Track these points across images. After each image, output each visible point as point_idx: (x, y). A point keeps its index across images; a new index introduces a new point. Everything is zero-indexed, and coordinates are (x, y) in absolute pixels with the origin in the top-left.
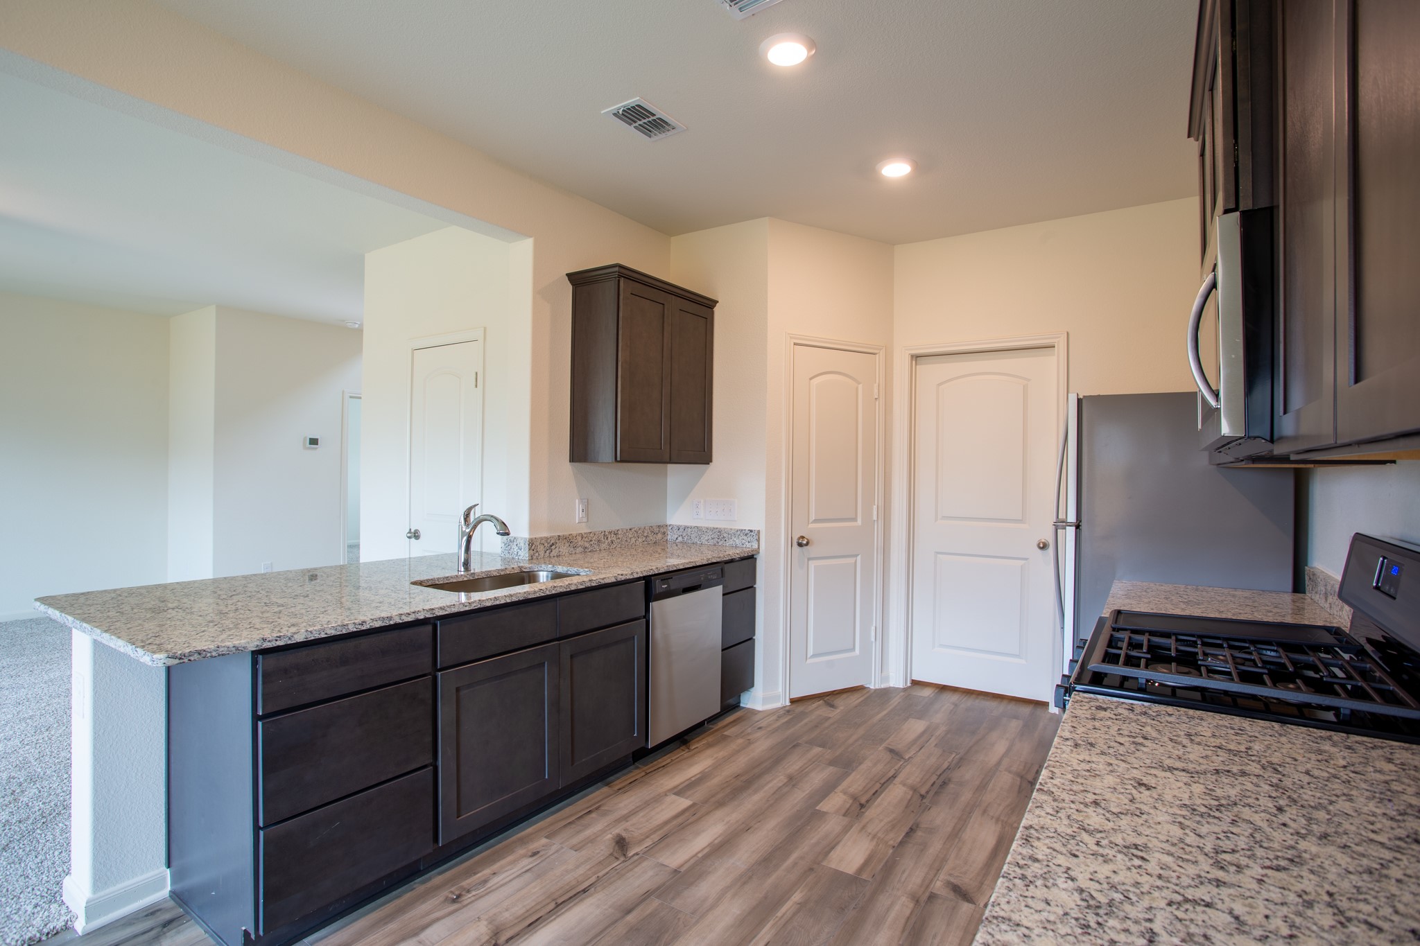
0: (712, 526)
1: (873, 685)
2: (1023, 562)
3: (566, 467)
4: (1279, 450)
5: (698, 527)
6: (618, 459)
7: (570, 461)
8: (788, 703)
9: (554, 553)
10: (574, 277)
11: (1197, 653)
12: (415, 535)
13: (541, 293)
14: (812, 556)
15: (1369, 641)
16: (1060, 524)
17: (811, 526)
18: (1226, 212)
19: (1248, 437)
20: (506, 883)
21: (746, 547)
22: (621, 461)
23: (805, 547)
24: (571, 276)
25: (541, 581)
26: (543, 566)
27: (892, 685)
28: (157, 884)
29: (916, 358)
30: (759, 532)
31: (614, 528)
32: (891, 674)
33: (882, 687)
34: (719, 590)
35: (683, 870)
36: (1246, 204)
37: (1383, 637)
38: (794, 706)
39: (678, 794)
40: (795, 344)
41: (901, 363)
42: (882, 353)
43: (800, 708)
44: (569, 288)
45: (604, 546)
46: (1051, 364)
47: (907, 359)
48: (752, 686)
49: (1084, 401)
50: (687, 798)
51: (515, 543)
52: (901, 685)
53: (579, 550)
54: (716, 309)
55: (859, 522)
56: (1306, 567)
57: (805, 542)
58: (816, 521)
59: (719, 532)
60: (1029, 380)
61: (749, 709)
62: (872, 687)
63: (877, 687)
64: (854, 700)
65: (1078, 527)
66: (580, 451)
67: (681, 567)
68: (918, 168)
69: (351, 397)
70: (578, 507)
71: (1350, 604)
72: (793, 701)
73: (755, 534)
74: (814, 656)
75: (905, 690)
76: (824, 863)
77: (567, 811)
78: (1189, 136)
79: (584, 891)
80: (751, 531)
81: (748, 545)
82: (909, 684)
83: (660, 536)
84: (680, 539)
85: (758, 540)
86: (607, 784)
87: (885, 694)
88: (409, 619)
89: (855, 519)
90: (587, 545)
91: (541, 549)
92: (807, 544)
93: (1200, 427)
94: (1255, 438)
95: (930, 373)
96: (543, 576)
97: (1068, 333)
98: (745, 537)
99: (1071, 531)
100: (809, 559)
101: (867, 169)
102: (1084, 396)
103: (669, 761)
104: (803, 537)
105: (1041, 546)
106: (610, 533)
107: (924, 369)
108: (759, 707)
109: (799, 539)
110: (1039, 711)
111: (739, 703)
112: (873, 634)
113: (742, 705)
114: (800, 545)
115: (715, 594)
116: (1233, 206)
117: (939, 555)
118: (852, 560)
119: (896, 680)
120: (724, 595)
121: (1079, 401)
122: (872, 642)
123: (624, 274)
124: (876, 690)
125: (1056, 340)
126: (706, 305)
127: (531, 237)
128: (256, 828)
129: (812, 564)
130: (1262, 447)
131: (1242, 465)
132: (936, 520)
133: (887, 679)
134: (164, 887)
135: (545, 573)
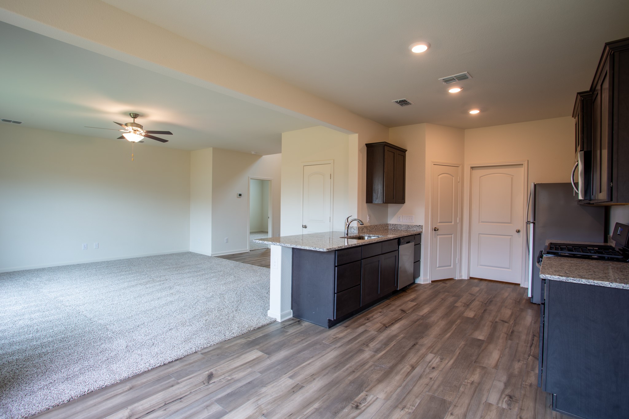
0: (405, 224)
1: (457, 278)
2: (511, 237)
3: (365, 204)
4: (591, 202)
5: (400, 225)
6: (384, 202)
7: (366, 203)
8: (431, 282)
9: (363, 232)
10: (367, 145)
11: (573, 250)
12: (305, 227)
13: (360, 151)
14: (438, 234)
15: (619, 249)
16: (528, 223)
17: (438, 224)
18: (581, 151)
19: (585, 200)
20: (378, 317)
21: (418, 230)
22: (385, 203)
23: (436, 231)
24: (366, 145)
25: (366, 239)
26: (365, 235)
27: (463, 279)
28: (289, 314)
29: (472, 168)
30: (422, 226)
31: (376, 224)
32: (463, 275)
33: (460, 279)
34: (413, 243)
35: (424, 315)
36: (585, 150)
37: (622, 248)
38: (433, 283)
39: (411, 301)
40: (434, 164)
41: (467, 170)
42: (461, 166)
43: (435, 284)
44: (366, 148)
45: (374, 230)
46: (522, 171)
47: (469, 168)
48: (419, 276)
49: (537, 185)
50: (415, 302)
51: (353, 228)
52: (466, 279)
53: (369, 231)
54: (407, 153)
55: (453, 223)
56: (608, 235)
57: (437, 229)
58: (440, 223)
59: (408, 226)
60: (513, 176)
61: (418, 283)
62: (457, 279)
63: (458, 279)
64: (452, 282)
65: (534, 223)
66: (369, 199)
67: (406, 236)
68: (481, 111)
69: (251, 179)
70: (368, 217)
71: (615, 241)
72: (432, 282)
73: (420, 227)
74: (439, 267)
75: (468, 280)
76: (463, 315)
77: (382, 304)
78: (573, 117)
79: (401, 319)
80: (420, 226)
81: (419, 230)
82: (469, 278)
83: (387, 227)
84: (393, 228)
85: (422, 228)
86: (388, 299)
87: (461, 281)
88: (359, 245)
89: (451, 222)
90: (370, 229)
91: (360, 230)
92: (438, 230)
93: (574, 195)
94: (586, 200)
95: (478, 173)
96: (366, 238)
97: (528, 160)
98: (418, 228)
99: (532, 225)
100: (437, 235)
101: (466, 112)
102: (537, 184)
103: (402, 295)
104: (436, 228)
105: (518, 231)
106: (375, 226)
107: (475, 172)
108: (422, 283)
109: (434, 228)
110: (517, 286)
111: (415, 282)
112: (457, 261)
113: (416, 282)
114: (435, 230)
115: (411, 245)
116: (582, 150)
117: (480, 235)
118: (450, 236)
119: (465, 277)
120: (415, 245)
121: (535, 185)
122: (457, 263)
123: (385, 145)
124: (458, 280)
125: (524, 163)
126: (404, 151)
127: (357, 133)
128: (335, 293)
129: (438, 237)
130: (588, 201)
131: (586, 205)
132: (479, 223)
133: (461, 276)
134: (291, 315)
135: (367, 237)
